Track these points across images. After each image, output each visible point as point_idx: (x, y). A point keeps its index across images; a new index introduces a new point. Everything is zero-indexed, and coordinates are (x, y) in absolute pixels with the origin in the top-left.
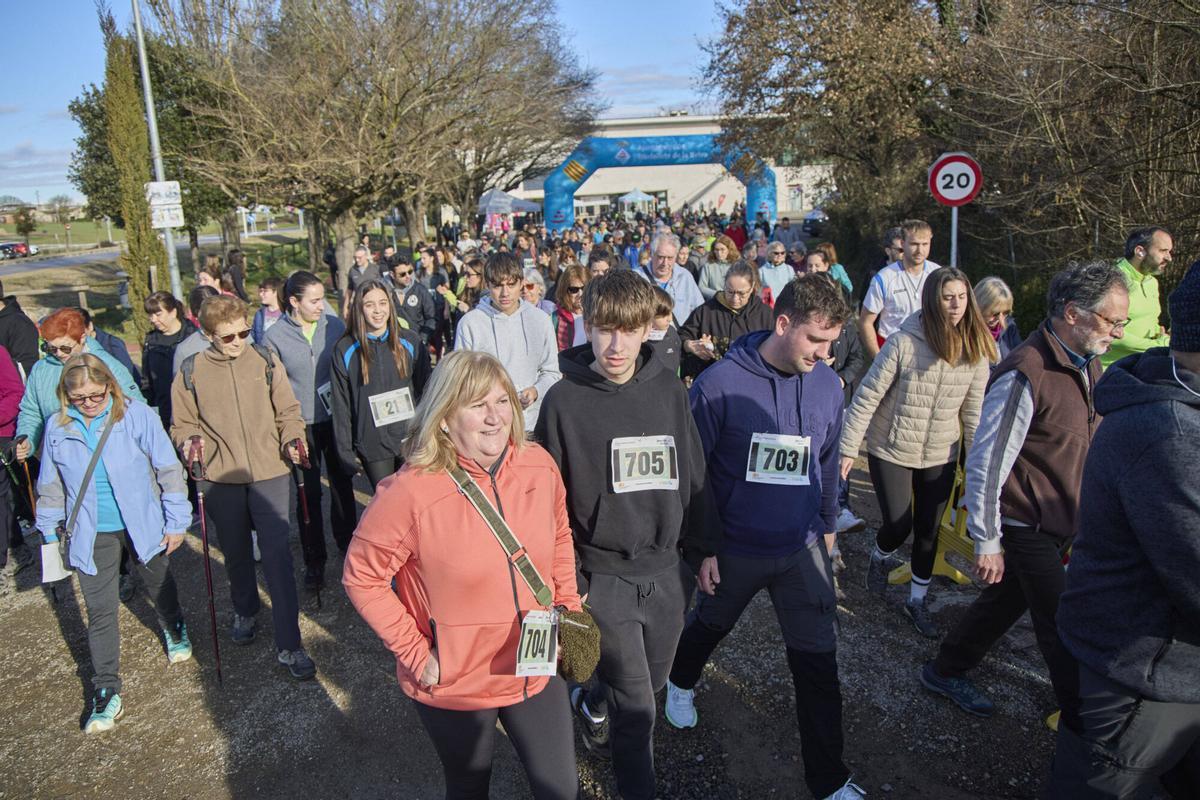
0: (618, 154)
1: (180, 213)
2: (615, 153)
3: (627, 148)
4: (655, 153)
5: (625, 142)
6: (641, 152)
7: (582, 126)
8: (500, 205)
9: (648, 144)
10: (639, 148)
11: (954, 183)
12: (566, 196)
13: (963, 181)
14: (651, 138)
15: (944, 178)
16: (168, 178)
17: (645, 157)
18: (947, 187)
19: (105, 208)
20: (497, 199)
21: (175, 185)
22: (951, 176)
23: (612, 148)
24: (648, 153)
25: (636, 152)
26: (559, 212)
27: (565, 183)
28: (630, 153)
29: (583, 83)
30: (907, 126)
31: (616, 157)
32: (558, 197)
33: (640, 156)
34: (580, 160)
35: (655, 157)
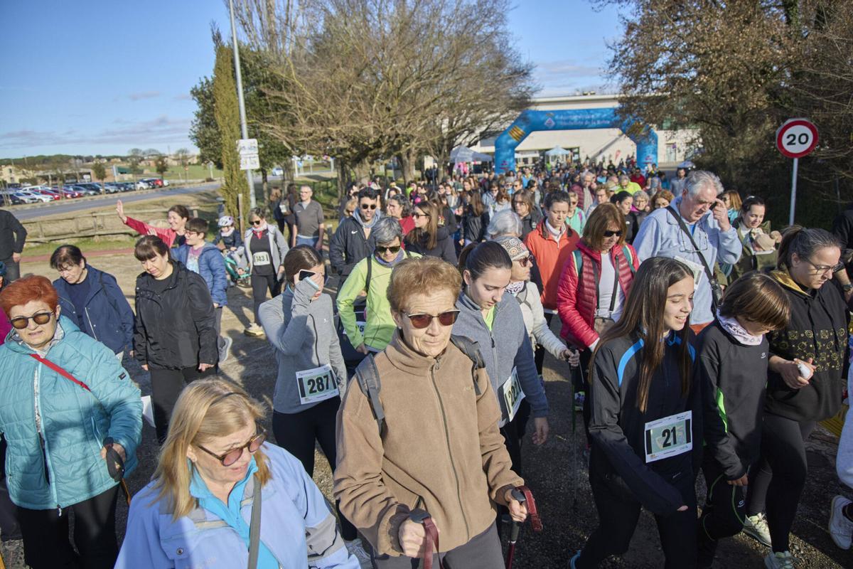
0: (547, 121)
1: (257, 160)
2: (544, 121)
3: (553, 117)
4: (573, 121)
5: (552, 114)
6: (563, 121)
7: (522, 103)
8: (464, 156)
9: (568, 115)
10: (562, 117)
11: (796, 141)
12: (510, 151)
13: (803, 139)
14: (570, 111)
15: (788, 137)
16: (250, 137)
17: (565, 124)
18: (790, 143)
19: (210, 156)
20: (462, 153)
21: (254, 141)
22: (794, 136)
23: (542, 118)
24: (567, 121)
25: (560, 120)
26: (504, 162)
27: (510, 142)
28: (555, 121)
29: (523, 73)
30: (758, 100)
31: (545, 124)
32: (504, 151)
33: (561, 123)
34: (520, 126)
35: (572, 124)
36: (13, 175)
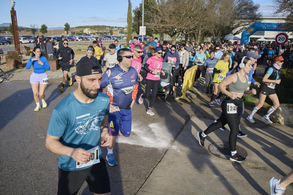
0: (263, 27)
1: (145, 32)
2: (262, 27)
3: (266, 26)
4: (274, 28)
5: (266, 24)
6: (270, 27)
7: (255, 18)
8: (230, 38)
9: (272, 25)
10: (270, 26)
11: (281, 39)
12: (247, 37)
13: (283, 39)
14: (273, 23)
15: (279, 38)
17: (271, 28)
18: (279, 40)
19: (135, 30)
20: (230, 36)
21: (145, 27)
22: (280, 38)
23: (261, 26)
24: (272, 27)
25: (268, 27)
26: (244, 41)
27: (247, 34)
28: (266, 27)
29: (256, 8)
31: (262, 28)
32: (244, 37)
33: (269, 28)
34: (252, 28)
35: (273, 29)
36: (89, 31)
